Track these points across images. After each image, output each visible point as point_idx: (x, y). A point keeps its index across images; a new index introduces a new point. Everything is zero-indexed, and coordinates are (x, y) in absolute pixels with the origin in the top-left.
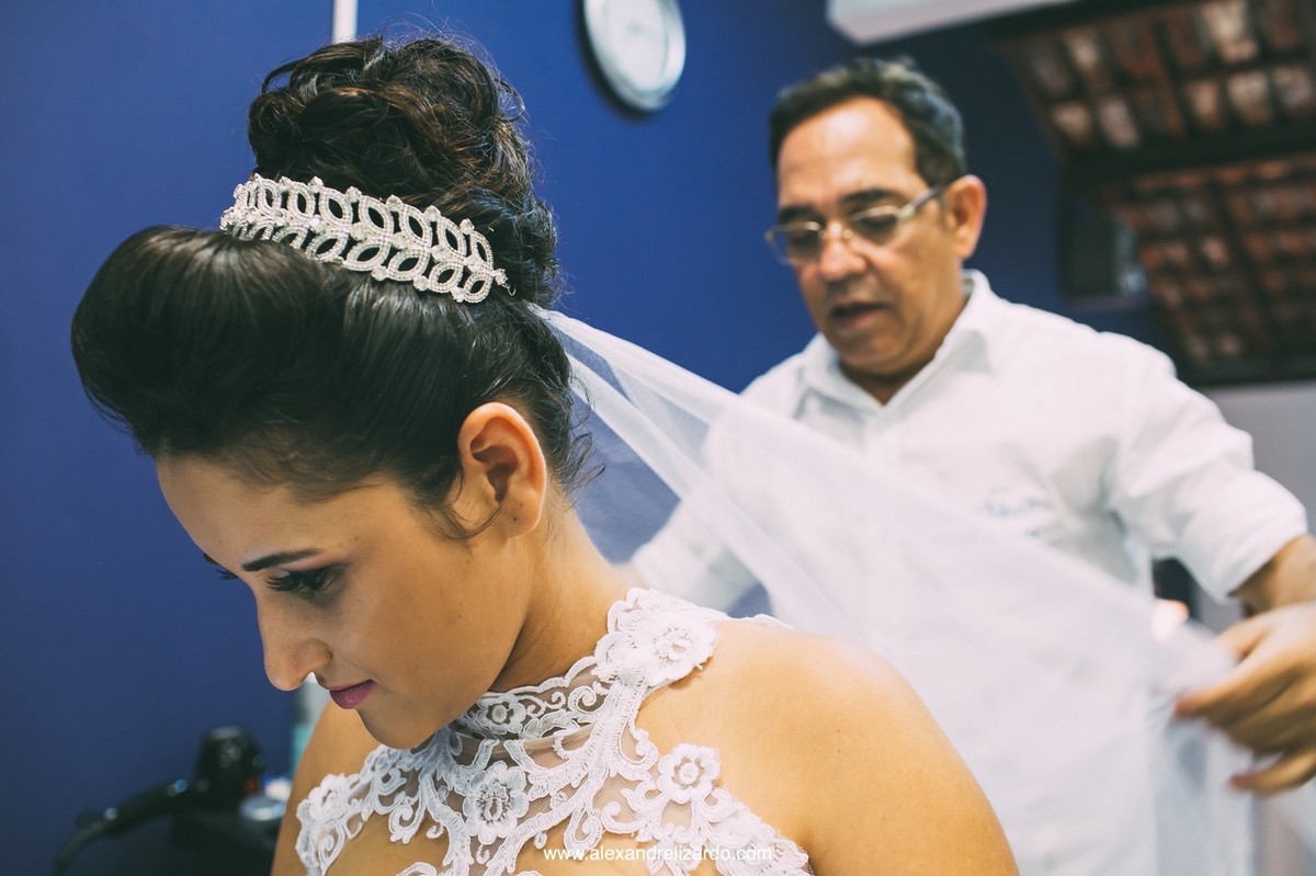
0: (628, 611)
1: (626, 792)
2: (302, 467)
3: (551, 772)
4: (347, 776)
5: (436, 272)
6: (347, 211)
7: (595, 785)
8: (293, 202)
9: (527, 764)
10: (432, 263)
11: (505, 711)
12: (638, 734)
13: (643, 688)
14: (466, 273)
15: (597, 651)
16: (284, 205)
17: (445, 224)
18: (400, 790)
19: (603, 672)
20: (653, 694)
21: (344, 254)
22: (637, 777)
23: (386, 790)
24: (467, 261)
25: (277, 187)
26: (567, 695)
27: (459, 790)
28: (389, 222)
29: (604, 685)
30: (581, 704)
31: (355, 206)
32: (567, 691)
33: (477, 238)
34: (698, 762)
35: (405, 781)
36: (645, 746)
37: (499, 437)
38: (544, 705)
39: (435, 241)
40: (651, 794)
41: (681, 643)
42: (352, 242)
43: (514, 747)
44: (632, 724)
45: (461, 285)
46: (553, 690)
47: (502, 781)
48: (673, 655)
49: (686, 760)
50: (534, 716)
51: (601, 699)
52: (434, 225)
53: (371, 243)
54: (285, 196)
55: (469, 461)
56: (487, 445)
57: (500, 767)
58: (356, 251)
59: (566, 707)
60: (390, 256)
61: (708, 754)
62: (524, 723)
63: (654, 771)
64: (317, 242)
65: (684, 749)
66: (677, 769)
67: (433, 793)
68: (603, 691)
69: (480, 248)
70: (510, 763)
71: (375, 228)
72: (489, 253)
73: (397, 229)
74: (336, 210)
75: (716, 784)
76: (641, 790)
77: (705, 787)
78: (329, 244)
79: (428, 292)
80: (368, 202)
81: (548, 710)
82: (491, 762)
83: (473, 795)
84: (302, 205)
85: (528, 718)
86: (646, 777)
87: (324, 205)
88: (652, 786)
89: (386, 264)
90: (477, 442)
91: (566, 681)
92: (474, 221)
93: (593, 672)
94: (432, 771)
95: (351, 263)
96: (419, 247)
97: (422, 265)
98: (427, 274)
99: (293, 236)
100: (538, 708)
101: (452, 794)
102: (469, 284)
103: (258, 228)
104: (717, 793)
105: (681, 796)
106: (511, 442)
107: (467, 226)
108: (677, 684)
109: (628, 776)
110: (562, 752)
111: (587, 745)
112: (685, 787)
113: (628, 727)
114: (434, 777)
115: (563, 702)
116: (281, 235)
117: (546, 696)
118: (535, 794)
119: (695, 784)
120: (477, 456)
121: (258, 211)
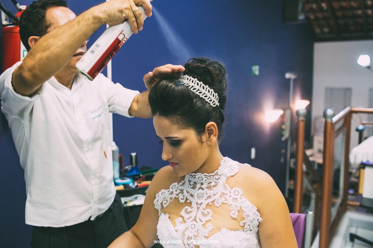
0: (223, 162)
1: (225, 196)
2: (180, 123)
3: (211, 191)
4: (166, 190)
5: (209, 99)
6: (199, 85)
7: (220, 194)
8: (191, 81)
9: (206, 190)
10: (209, 98)
11: (202, 179)
12: (226, 185)
13: (226, 177)
14: (214, 101)
15: (219, 169)
16: (190, 81)
17: (213, 92)
18: (180, 193)
19: (220, 173)
20: (228, 178)
21: (197, 91)
22: (227, 193)
23: (177, 193)
24: (215, 100)
25: (189, 78)
26: (213, 177)
27: (192, 194)
28: (205, 89)
29: (220, 176)
30: (216, 179)
31: (201, 85)
32: (213, 176)
33: (217, 97)
34: (238, 191)
35: (180, 191)
36: (228, 187)
37: (212, 128)
38: (209, 178)
39: (211, 95)
40: (230, 196)
41: (232, 169)
42: (198, 90)
43: (204, 186)
44: (225, 183)
45: (212, 103)
46: (211, 175)
47: (202, 192)
48: (231, 171)
49: (236, 191)
50: (207, 180)
51: (219, 178)
52: (212, 92)
53: (202, 91)
54: (190, 79)
55: (206, 130)
56: (210, 128)
57: (201, 190)
58: (199, 91)
59: (213, 179)
60: (203, 94)
61: (240, 190)
62: (205, 181)
63: (230, 192)
64: (193, 88)
65: (235, 189)
66: (234, 192)
67: (187, 194)
68: (220, 177)
69: (217, 98)
70: (203, 189)
71: (203, 89)
72: (218, 100)
73: (206, 90)
74: (198, 84)
75: (241, 195)
76: (228, 195)
77: (239, 196)
78: (195, 89)
79: (207, 102)
80: (203, 85)
81: (210, 179)
82: (199, 189)
83: (195, 195)
84: (193, 82)
85: (206, 180)
86: (229, 193)
87: (196, 83)
88: (230, 195)
89: (203, 95)
90: (208, 127)
91: (213, 174)
92: (218, 94)
93: (218, 173)
94: (186, 190)
95: (197, 93)
96: (209, 95)
97: (208, 97)
98: (208, 99)
99: (189, 86)
100: (208, 178)
101: (191, 194)
102: (214, 103)
103: (184, 83)
104: (242, 197)
105: (235, 197)
106: (214, 129)
107: (216, 94)
108: (232, 176)
109: (225, 193)
110: (213, 188)
111: (217, 187)
112: (236, 195)
113: (224, 184)
114: (187, 191)
115: (213, 178)
116: (188, 85)
117: (210, 176)
118: (208, 195)
119: (238, 195)
120: (207, 130)
121: (185, 80)
